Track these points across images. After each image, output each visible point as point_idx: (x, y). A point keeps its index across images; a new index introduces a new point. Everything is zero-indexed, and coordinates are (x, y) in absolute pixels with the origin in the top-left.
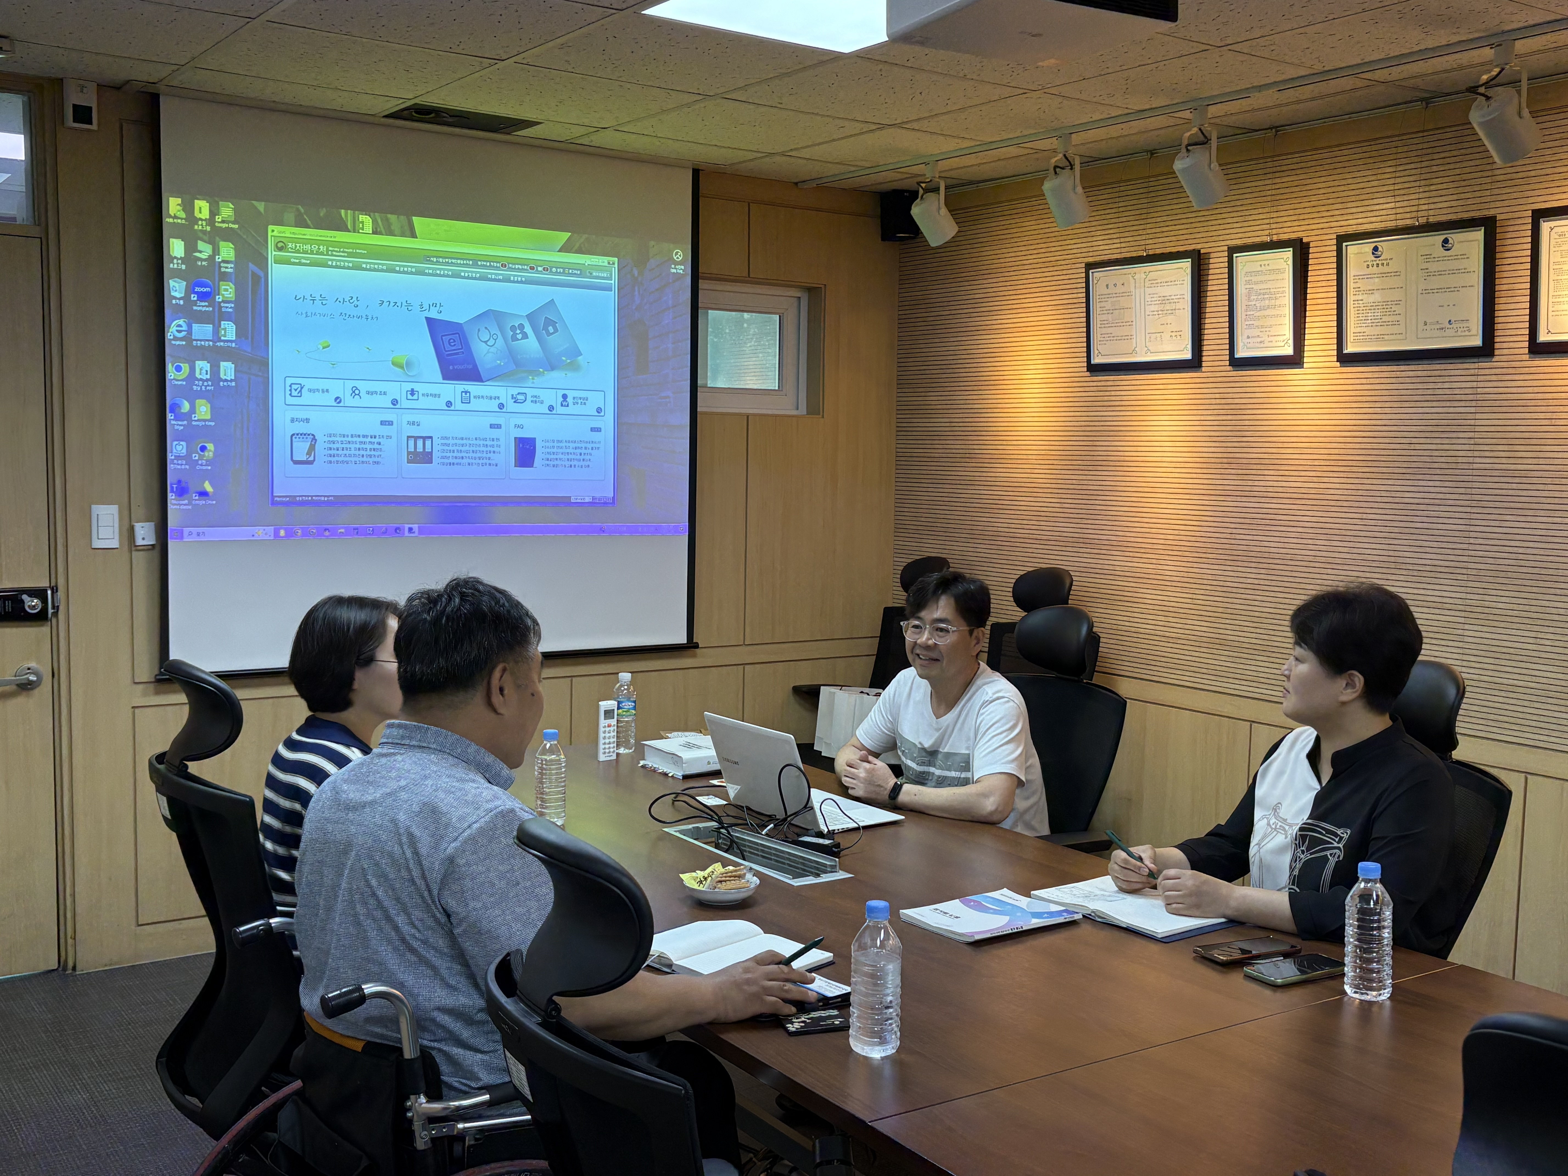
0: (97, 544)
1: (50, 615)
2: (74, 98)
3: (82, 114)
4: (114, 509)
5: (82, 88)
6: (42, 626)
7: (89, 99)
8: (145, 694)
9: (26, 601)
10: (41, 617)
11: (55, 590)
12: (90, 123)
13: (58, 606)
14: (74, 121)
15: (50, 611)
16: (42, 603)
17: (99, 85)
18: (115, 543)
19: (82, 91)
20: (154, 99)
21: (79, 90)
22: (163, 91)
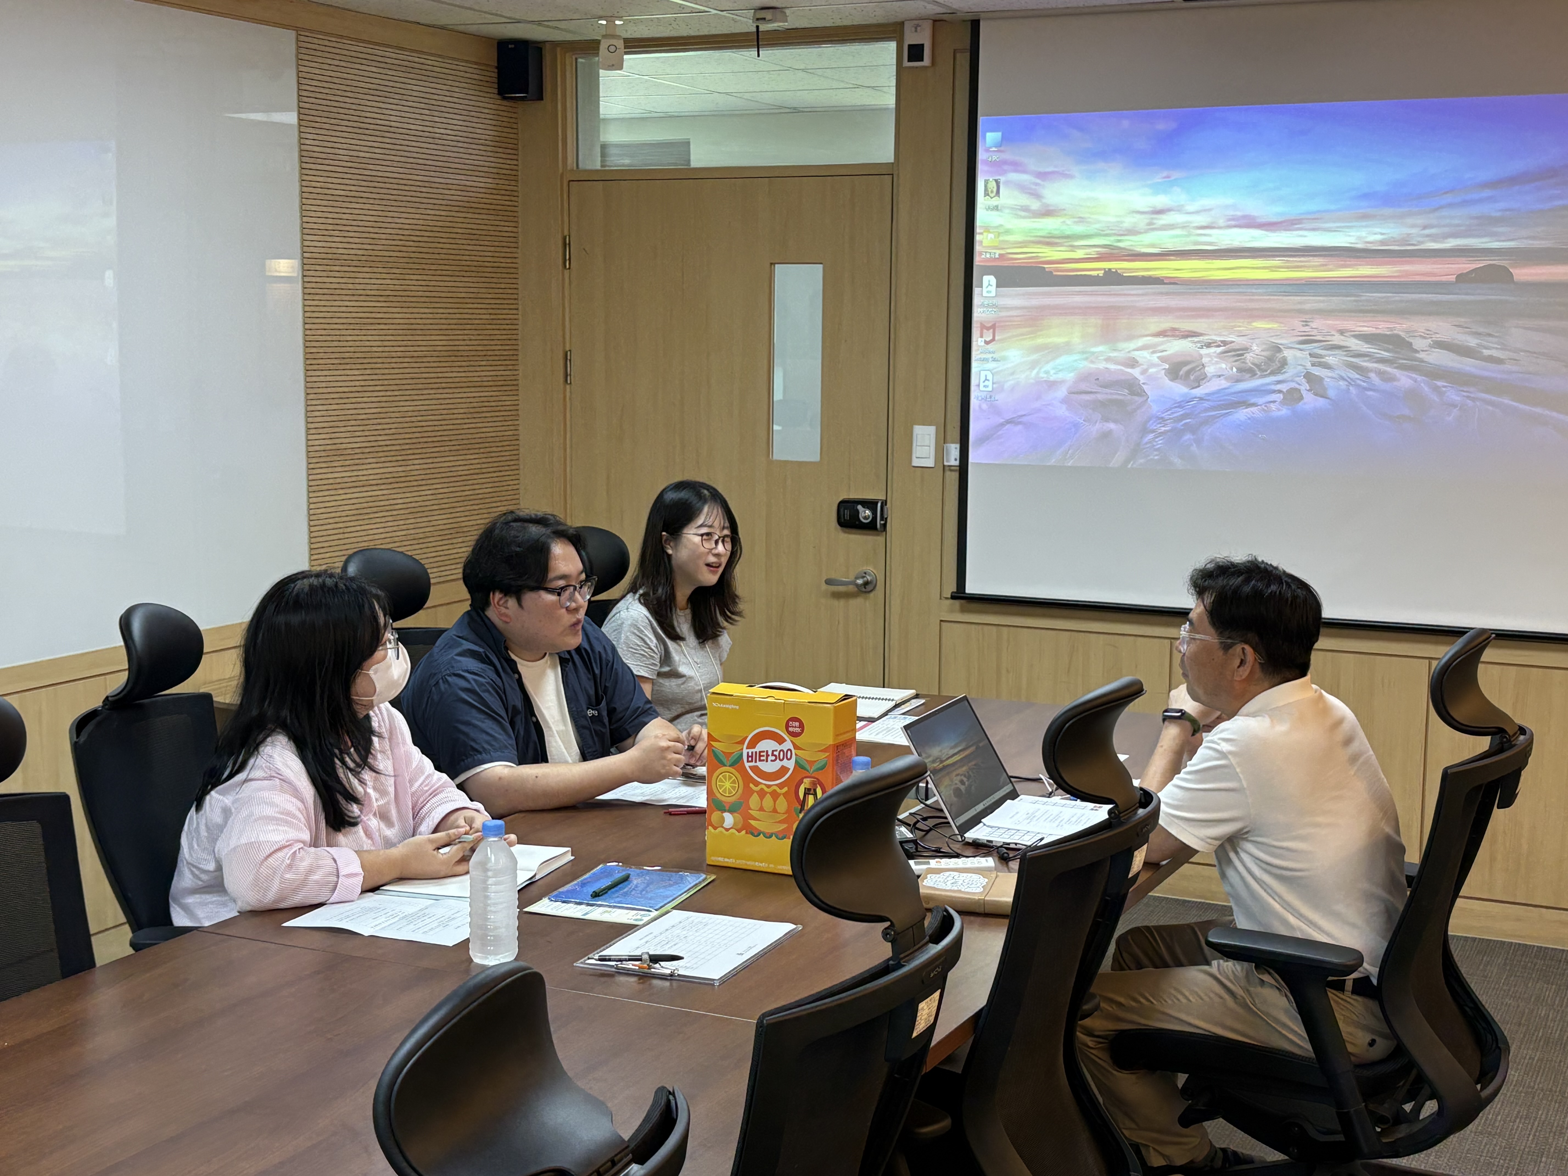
0: (916, 462)
1: (880, 526)
2: (911, 39)
3: (916, 52)
4: (932, 430)
5: (916, 27)
6: (875, 536)
7: (923, 37)
8: (951, 611)
9: (860, 512)
10: (872, 527)
11: (883, 503)
12: (922, 60)
13: (886, 519)
14: (909, 61)
15: (881, 522)
16: (873, 514)
17: (935, 21)
18: (930, 463)
19: (916, 31)
20: (975, 25)
21: (913, 29)
22: (982, 15)
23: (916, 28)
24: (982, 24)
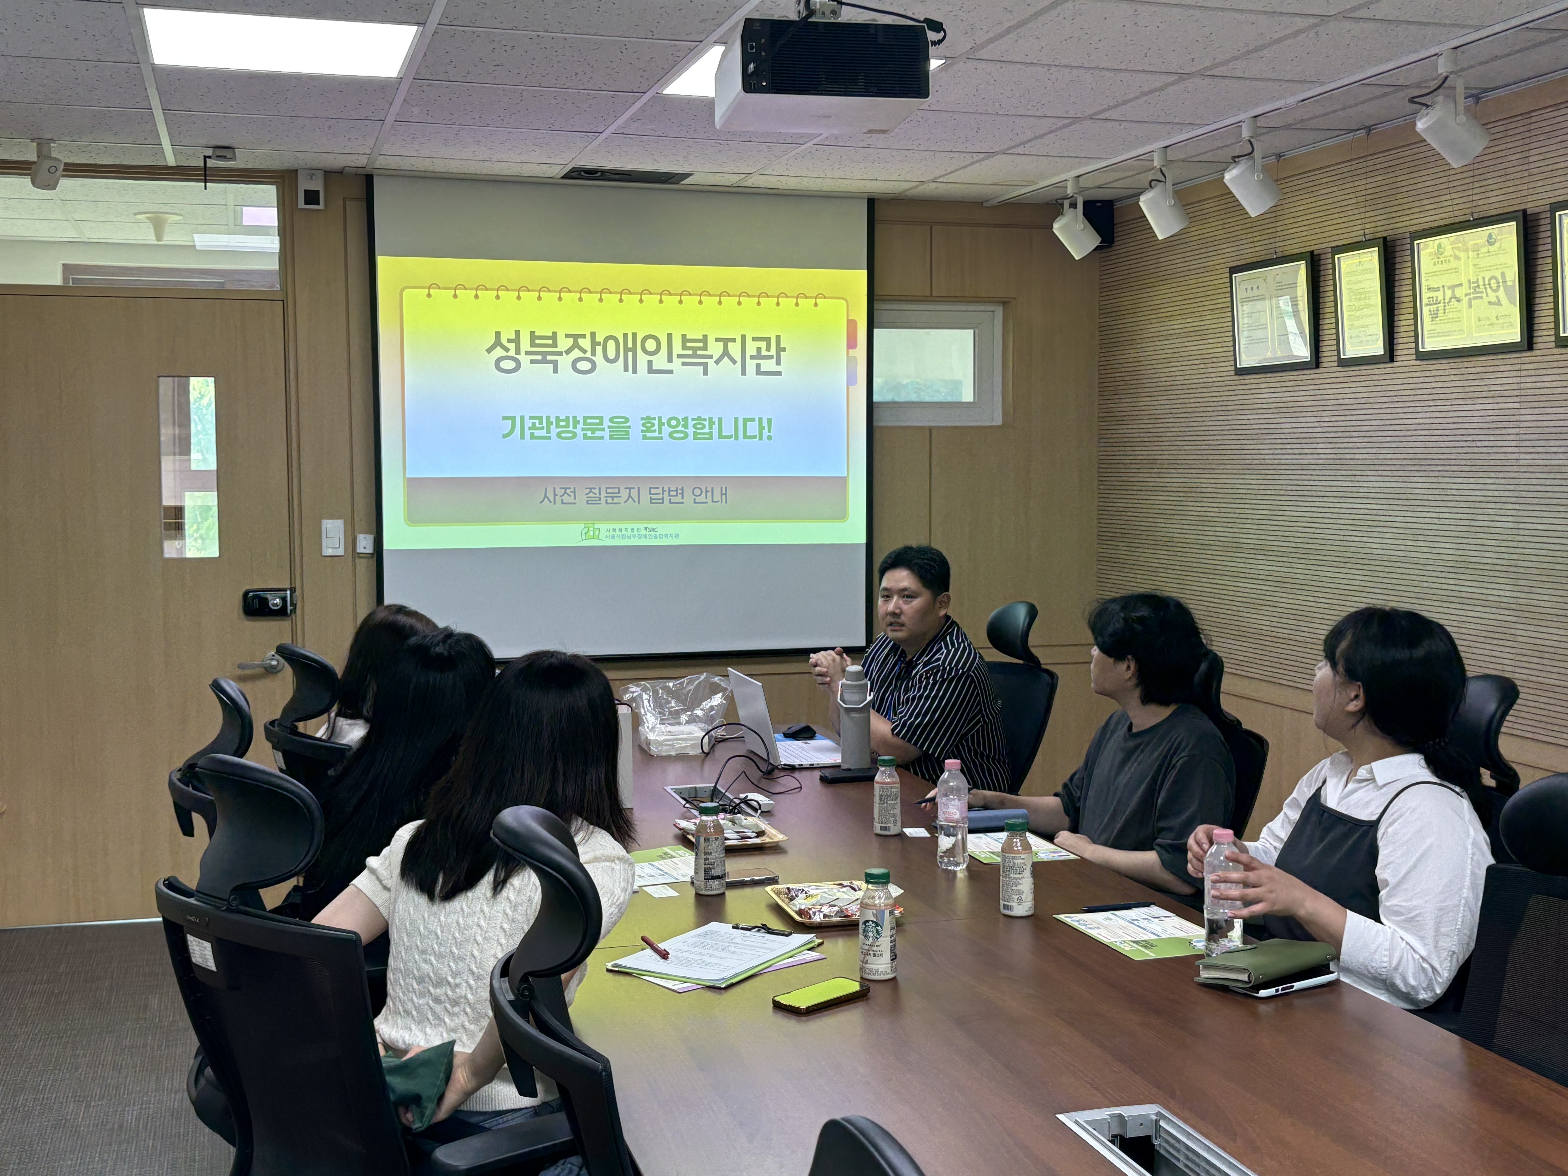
0: (326, 552)
1: (289, 611)
2: (305, 184)
3: (312, 197)
4: (340, 523)
5: (311, 175)
6: (284, 620)
7: (317, 185)
9: (269, 600)
10: (282, 613)
11: (293, 590)
12: (319, 204)
13: (296, 604)
14: (306, 203)
15: (289, 608)
16: (283, 601)
17: (326, 172)
18: (341, 552)
19: (311, 179)
20: (369, 179)
21: (309, 177)
22: (375, 172)
23: (311, 177)
24: (376, 180)
